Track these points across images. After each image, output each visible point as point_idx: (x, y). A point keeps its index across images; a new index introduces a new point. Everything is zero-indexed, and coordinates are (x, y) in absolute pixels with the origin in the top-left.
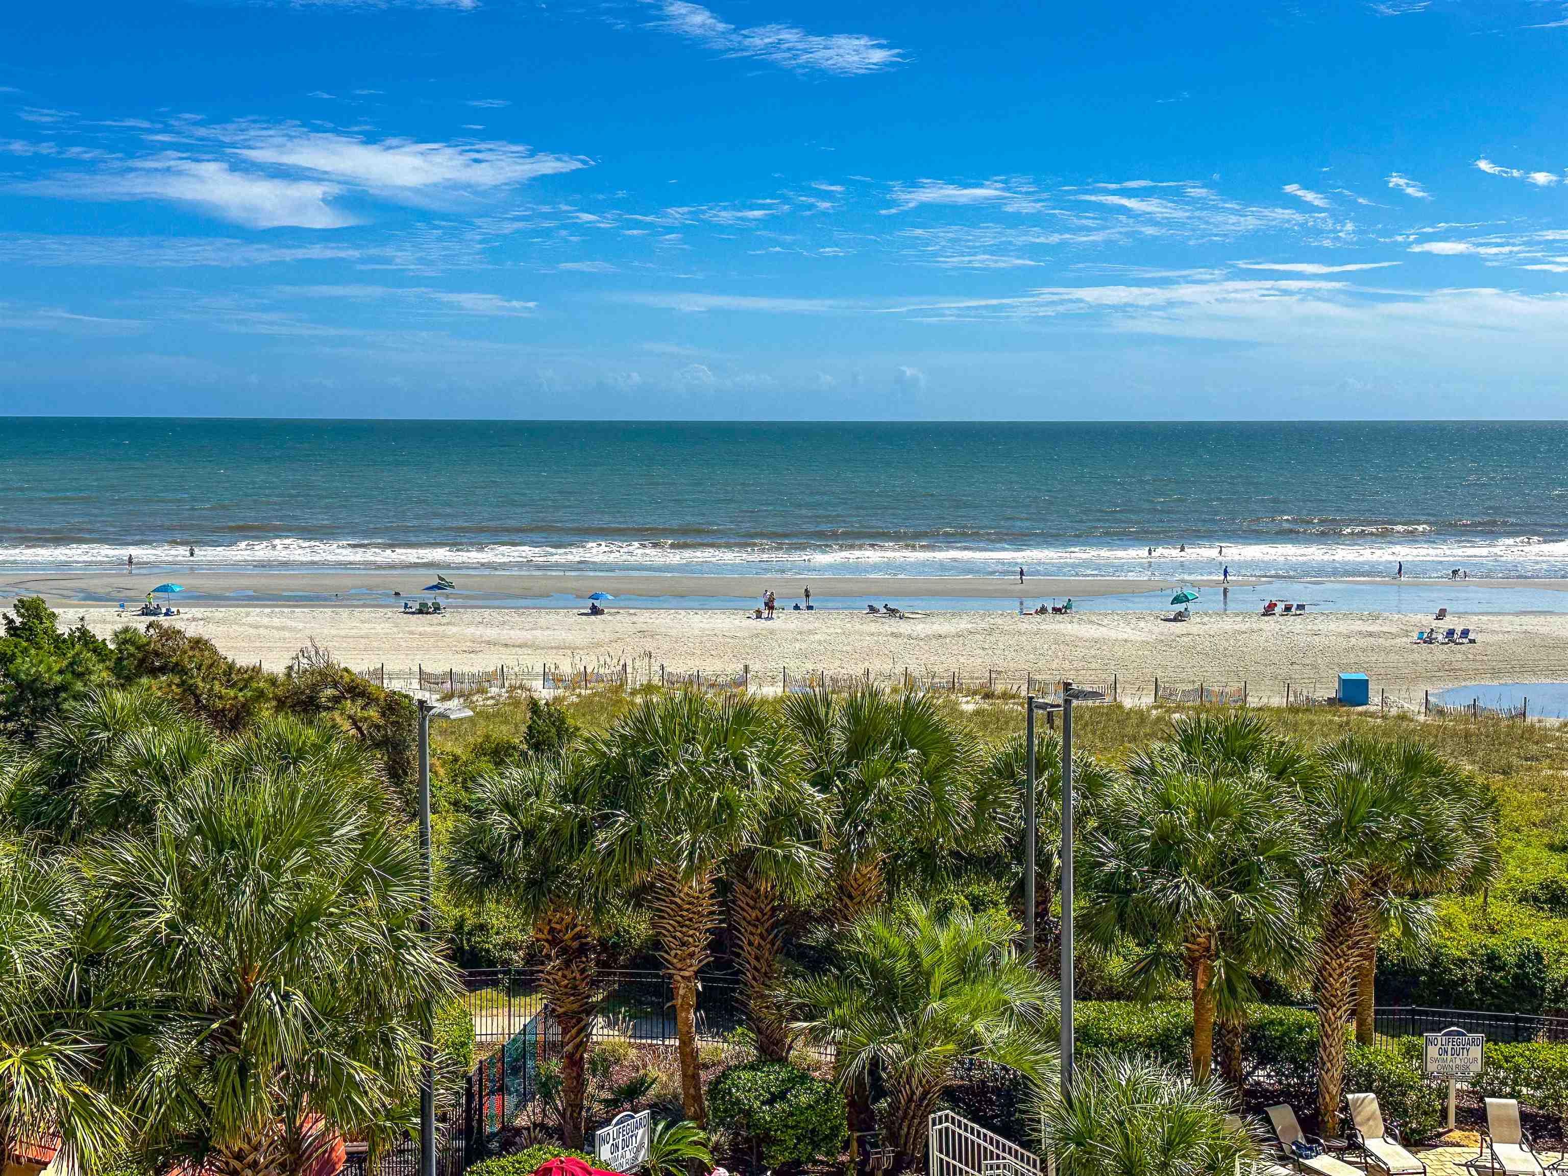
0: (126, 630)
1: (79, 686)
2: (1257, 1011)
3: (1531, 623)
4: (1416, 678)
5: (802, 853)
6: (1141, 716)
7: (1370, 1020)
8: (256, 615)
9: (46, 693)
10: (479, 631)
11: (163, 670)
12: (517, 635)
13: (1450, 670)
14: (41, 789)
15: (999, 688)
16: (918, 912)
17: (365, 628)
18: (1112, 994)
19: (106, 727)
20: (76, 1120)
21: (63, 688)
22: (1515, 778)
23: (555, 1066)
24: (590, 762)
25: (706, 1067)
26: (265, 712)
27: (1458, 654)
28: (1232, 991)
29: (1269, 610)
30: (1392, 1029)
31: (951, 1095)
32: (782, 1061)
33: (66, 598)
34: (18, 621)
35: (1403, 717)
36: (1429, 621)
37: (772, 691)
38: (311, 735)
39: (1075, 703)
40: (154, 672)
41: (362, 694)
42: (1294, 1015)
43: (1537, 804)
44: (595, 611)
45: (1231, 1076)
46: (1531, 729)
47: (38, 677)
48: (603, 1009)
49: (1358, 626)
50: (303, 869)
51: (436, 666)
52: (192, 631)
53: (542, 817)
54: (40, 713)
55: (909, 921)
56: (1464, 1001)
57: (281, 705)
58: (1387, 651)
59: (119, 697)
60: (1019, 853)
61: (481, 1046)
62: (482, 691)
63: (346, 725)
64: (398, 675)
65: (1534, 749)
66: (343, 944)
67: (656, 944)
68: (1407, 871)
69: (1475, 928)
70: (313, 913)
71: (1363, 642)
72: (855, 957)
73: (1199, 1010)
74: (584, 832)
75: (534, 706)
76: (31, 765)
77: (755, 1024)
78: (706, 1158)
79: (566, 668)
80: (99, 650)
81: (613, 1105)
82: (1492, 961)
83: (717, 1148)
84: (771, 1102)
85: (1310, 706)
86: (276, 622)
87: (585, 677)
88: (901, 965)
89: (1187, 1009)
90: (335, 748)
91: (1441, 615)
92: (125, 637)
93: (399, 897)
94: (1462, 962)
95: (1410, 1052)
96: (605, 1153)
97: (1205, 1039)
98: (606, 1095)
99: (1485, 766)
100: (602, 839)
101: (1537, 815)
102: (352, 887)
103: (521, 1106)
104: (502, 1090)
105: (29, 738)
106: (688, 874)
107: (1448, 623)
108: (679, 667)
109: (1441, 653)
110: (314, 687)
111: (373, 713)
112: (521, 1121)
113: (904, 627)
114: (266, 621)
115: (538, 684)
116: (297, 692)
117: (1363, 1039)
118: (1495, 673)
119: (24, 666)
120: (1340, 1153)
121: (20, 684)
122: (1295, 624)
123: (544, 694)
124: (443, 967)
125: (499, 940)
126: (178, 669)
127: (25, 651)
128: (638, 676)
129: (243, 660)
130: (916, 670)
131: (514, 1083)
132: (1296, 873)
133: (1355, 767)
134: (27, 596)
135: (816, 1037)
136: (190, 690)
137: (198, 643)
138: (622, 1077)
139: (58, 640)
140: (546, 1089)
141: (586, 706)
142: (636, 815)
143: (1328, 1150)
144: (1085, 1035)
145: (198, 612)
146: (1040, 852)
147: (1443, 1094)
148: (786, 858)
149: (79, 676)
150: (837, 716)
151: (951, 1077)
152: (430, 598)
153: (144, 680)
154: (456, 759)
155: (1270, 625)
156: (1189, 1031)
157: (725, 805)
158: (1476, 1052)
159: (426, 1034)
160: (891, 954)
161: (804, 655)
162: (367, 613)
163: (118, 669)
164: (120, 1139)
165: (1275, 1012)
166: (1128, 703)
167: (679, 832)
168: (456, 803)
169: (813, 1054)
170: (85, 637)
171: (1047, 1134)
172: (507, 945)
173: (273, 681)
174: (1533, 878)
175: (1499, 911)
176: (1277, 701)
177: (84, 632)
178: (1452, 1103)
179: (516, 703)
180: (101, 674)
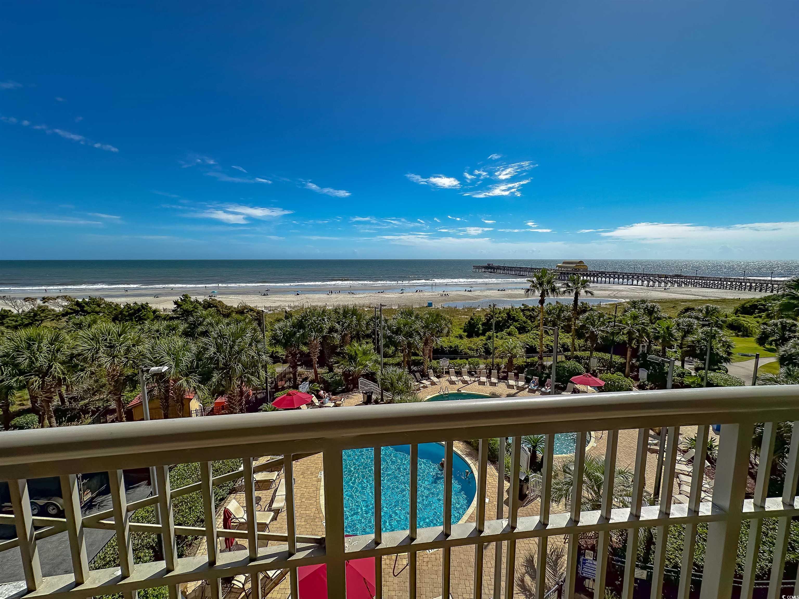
0: (205, 299)
1: (196, 310)
2: (413, 358)
3: (458, 292)
4: (440, 302)
5: (335, 335)
6: (395, 310)
7: (432, 358)
8: (231, 297)
9: (190, 312)
10: (276, 299)
11: (213, 307)
12: (283, 299)
13: (445, 300)
14: (189, 330)
15: (371, 306)
16: (356, 345)
17: (253, 299)
18: (390, 357)
19: (201, 318)
20: (197, 390)
21: (193, 311)
22: (455, 318)
23: (291, 375)
24: (296, 321)
25: (319, 374)
26: (234, 314)
27: (446, 298)
28: (409, 355)
29: (417, 291)
30: (435, 359)
31: (363, 376)
32: (333, 372)
33: (193, 294)
34: (183, 299)
35: (438, 308)
36: (442, 293)
37: (330, 308)
38: (243, 318)
39: (382, 307)
40: (211, 307)
41: (253, 310)
42: (419, 358)
43: (458, 322)
44: (298, 294)
45: (409, 368)
46: (457, 310)
47: (188, 309)
48: (300, 365)
49: (431, 294)
50: (241, 342)
51: (267, 305)
52: (219, 300)
53: (287, 331)
54: (187, 316)
55: (354, 346)
56: (447, 354)
57: (237, 313)
58: (435, 298)
59: (204, 312)
60: (374, 334)
61: (278, 373)
62: (276, 309)
63: (250, 316)
64: (260, 307)
65: (458, 313)
66: (248, 356)
67: (309, 353)
68: (437, 333)
69: (448, 342)
70: (242, 350)
71: (432, 296)
72: (345, 353)
73: (404, 358)
74: (295, 333)
75: (286, 312)
76: (186, 325)
77: (328, 366)
78: (319, 389)
79: (292, 305)
80: (200, 304)
81: (302, 382)
82: (451, 347)
83: (321, 387)
84: (331, 379)
85: (423, 307)
86: (236, 298)
87: (295, 307)
88: (353, 354)
89: (402, 358)
90: (247, 320)
91: (444, 291)
92: (205, 301)
93: (259, 346)
94: (446, 348)
95: (438, 363)
96: (301, 390)
97: (405, 362)
98: (301, 380)
99: (450, 316)
100: (298, 335)
101: (458, 323)
102: (250, 345)
103: (286, 383)
104: (282, 380)
105: (186, 320)
106: (314, 340)
107: (444, 293)
108: (314, 304)
109: (444, 298)
110: (243, 310)
111: (255, 314)
112: (286, 386)
113: (355, 296)
114: (234, 298)
115: (287, 308)
116: (239, 311)
117: (431, 361)
118: (452, 301)
119: (185, 307)
120: (427, 380)
121: (184, 310)
122: (421, 294)
123: (288, 309)
124: (268, 359)
125: (280, 354)
126: (216, 307)
127: (184, 304)
128: (306, 306)
129: (229, 305)
130: (357, 303)
131: (284, 379)
132: (419, 334)
133: (428, 316)
134: (185, 294)
135: (338, 367)
136: (218, 310)
137: (220, 302)
138: (304, 376)
139: (191, 302)
140: (289, 379)
141: (296, 311)
142: (305, 330)
143: (425, 379)
144: (385, 364)
145: (220, 296)
146: (377, 333)
147: (443, 369)
148: (333, 336)
149: (196, 308)
150: (341, 312)
151: (363, 372)
152: (266, 293)
153: (209, 309)
154: (271, 322)
155: (417, 294)
156: (403, 362)
157: (321, 328)
158: (448, 362)
159: (266, 372)
160: (351, 351)
161: (336, 301)
162: (253, 296)
163: (204, 307)
164: (206, 393)
165: (416, 358)
166: (393, 308)
167: (312, 332)
168: (272, 330)
169: (339, 370)
170: (197, 301)
171: (379, 380)
172: (282, 355)
173: (235, 308)
174: (457, 334)
175: (452, 339)
176: (418, 307)
177: (197, 300)
178: (444, 370)
179: (283, 311)
180: (200, 308)
